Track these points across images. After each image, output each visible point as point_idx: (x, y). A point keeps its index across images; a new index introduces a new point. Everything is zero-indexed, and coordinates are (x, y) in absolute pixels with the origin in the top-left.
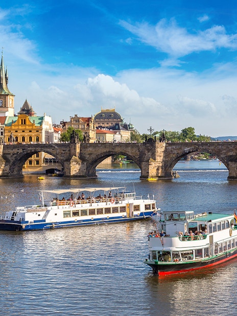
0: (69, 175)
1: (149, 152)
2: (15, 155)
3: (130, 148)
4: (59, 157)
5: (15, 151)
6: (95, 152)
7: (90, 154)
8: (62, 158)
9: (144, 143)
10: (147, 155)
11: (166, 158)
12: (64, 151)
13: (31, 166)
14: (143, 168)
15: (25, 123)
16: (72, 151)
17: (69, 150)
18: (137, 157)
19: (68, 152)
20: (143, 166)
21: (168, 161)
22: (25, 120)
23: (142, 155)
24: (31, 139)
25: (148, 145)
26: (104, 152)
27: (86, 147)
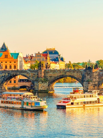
0: (37, 89)
1: (88, 75)
2: (3, 77)
3: (76, 73)
4: (31, 78)
5: (3, 74)
6: (54, 76)
7: (50, 77)
8: (33, 79)
9: (85, 70)
10: (87, 78)
11: (99, 79)
12: (34, 74)
13: (10, 84)
14: (84, 85)
15: (7, 57)
16: (40, 75)
17: (37, 74)
18: (80, 78)
19: (37, 75)
20: (84, 84)
21: (100, 81)
22: (7, 55)
23: (84, 77)
24: (11, 67)
25: (88, 71)
26: (59, 76)
27: (48, 72)
